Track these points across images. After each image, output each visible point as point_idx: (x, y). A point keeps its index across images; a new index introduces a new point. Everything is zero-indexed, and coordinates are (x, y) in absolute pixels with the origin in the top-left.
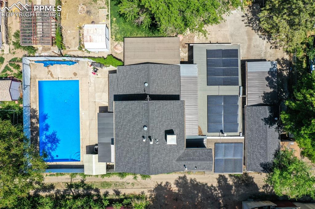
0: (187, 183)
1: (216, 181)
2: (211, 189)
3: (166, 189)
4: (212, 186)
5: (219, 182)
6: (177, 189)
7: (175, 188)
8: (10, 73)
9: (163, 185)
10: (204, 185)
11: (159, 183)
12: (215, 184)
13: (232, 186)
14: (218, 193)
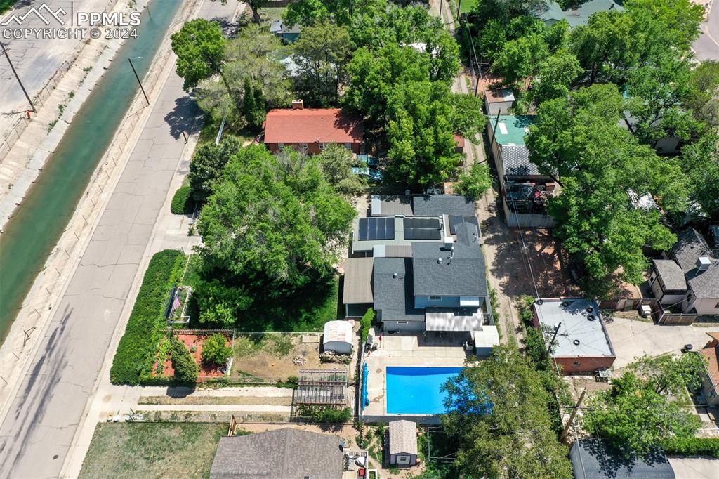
0: (497, 269)
1: (491, 246)
2: (500, 250)
3: (507, 287)
4: (497, 249)
5: (492, 244)
6: (505, 278)
7: (505, 279)
8: (377, 448)
9: (503, 289)
10: (497, 255)
11: (502, 292)
12: (495, 247)
13: (495, 235)
14: (504, 245)
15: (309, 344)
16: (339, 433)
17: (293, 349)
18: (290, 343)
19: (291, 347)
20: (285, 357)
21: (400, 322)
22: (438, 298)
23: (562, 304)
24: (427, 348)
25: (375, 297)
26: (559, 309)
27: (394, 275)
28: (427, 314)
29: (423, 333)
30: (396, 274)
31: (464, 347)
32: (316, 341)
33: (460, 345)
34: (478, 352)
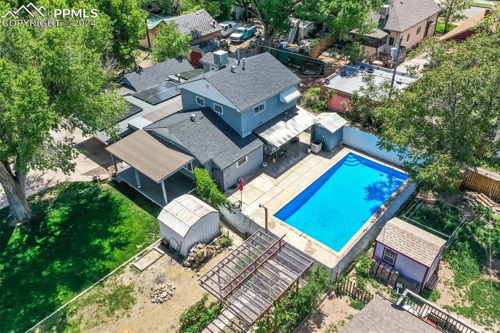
15: (153, 266)
16: (327, 321)
17: (136, 289)
18: (122, 287)
19: (130, 289)
20: (135, 308)
21: (240, 164)
22: (261, 107)
23: (341, 75)
24: (285, 174)
25: (192, 150)
26: (344, 79)
27: (191, 117)
28: (262, 135)
29: (265, 165)
30: (193, 115)
31: (312, 152)
32: (158, 255)
33: (307, 154)
34: (332, 144)
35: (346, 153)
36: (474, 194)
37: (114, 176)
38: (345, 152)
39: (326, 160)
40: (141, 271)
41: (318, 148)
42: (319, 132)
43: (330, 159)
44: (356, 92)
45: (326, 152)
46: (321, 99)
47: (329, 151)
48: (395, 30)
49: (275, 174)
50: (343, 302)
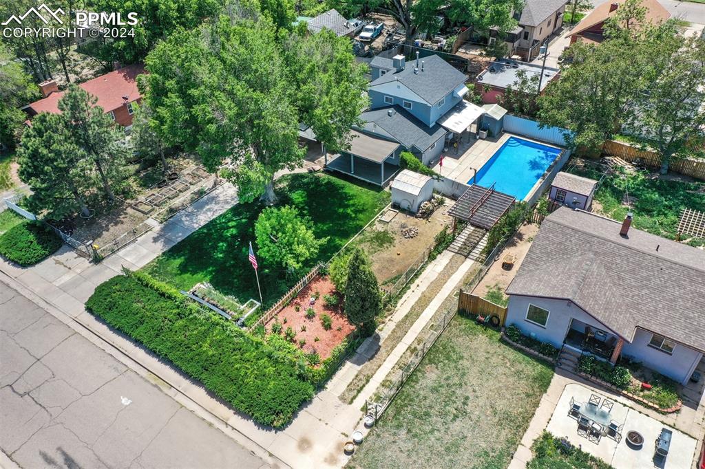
15: (395, 220)
16: (526, 237)
17: (390, 232)
18: (380, 232)
19: (385, 233)
20: (396, 242)
21: (432, 148)
22: (442, 102)
23: (491, 71)
24: (464, 156)
25: (398, 138)
26: (494, 75)
27: (389, 113)
28: (444, 124)
29: (446, 150)
30: (390, 111)
31: (480, 138)
32: (395, 214)
33: (476, 140)
34: (496, 130)
35: (509, 137)
36: (611, 158)
37: (325, 166)
38: (506, 137)
39: (493, 143)
40: (388, 223)
41: (485, 133)
42: (484, 121)
43: (496, 142)
44: (510, 86)
45: (492, 137)
46: (476, 94)
47: (494, 137)
48: (530, 24)
49: (456, 156)
50: (534, 226)
